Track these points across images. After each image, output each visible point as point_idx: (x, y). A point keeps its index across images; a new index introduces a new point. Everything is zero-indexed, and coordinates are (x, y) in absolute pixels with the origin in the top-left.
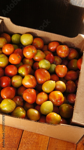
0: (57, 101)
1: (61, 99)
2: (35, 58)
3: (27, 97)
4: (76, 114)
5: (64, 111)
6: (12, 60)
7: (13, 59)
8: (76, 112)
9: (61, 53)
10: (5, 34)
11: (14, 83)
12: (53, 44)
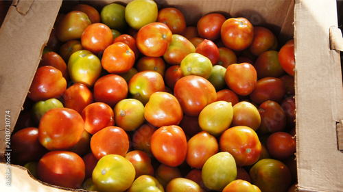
0: (244, 150)
1: (253, 144)
2: (168, 55)
3: (164, 148)
4: (305, 170)
5: (265, 176)
6: (112, 61)
7: (114, 59)
8: (304, 168)
9: (234, 38)
10: (84, 5)
11: (122, 117)
12: (211, 20)
